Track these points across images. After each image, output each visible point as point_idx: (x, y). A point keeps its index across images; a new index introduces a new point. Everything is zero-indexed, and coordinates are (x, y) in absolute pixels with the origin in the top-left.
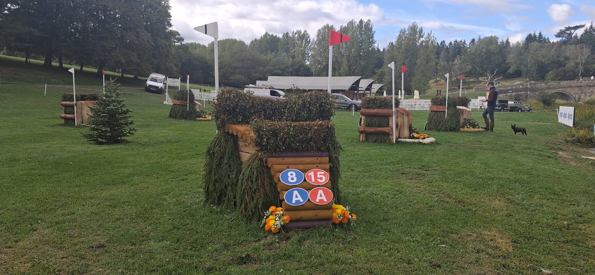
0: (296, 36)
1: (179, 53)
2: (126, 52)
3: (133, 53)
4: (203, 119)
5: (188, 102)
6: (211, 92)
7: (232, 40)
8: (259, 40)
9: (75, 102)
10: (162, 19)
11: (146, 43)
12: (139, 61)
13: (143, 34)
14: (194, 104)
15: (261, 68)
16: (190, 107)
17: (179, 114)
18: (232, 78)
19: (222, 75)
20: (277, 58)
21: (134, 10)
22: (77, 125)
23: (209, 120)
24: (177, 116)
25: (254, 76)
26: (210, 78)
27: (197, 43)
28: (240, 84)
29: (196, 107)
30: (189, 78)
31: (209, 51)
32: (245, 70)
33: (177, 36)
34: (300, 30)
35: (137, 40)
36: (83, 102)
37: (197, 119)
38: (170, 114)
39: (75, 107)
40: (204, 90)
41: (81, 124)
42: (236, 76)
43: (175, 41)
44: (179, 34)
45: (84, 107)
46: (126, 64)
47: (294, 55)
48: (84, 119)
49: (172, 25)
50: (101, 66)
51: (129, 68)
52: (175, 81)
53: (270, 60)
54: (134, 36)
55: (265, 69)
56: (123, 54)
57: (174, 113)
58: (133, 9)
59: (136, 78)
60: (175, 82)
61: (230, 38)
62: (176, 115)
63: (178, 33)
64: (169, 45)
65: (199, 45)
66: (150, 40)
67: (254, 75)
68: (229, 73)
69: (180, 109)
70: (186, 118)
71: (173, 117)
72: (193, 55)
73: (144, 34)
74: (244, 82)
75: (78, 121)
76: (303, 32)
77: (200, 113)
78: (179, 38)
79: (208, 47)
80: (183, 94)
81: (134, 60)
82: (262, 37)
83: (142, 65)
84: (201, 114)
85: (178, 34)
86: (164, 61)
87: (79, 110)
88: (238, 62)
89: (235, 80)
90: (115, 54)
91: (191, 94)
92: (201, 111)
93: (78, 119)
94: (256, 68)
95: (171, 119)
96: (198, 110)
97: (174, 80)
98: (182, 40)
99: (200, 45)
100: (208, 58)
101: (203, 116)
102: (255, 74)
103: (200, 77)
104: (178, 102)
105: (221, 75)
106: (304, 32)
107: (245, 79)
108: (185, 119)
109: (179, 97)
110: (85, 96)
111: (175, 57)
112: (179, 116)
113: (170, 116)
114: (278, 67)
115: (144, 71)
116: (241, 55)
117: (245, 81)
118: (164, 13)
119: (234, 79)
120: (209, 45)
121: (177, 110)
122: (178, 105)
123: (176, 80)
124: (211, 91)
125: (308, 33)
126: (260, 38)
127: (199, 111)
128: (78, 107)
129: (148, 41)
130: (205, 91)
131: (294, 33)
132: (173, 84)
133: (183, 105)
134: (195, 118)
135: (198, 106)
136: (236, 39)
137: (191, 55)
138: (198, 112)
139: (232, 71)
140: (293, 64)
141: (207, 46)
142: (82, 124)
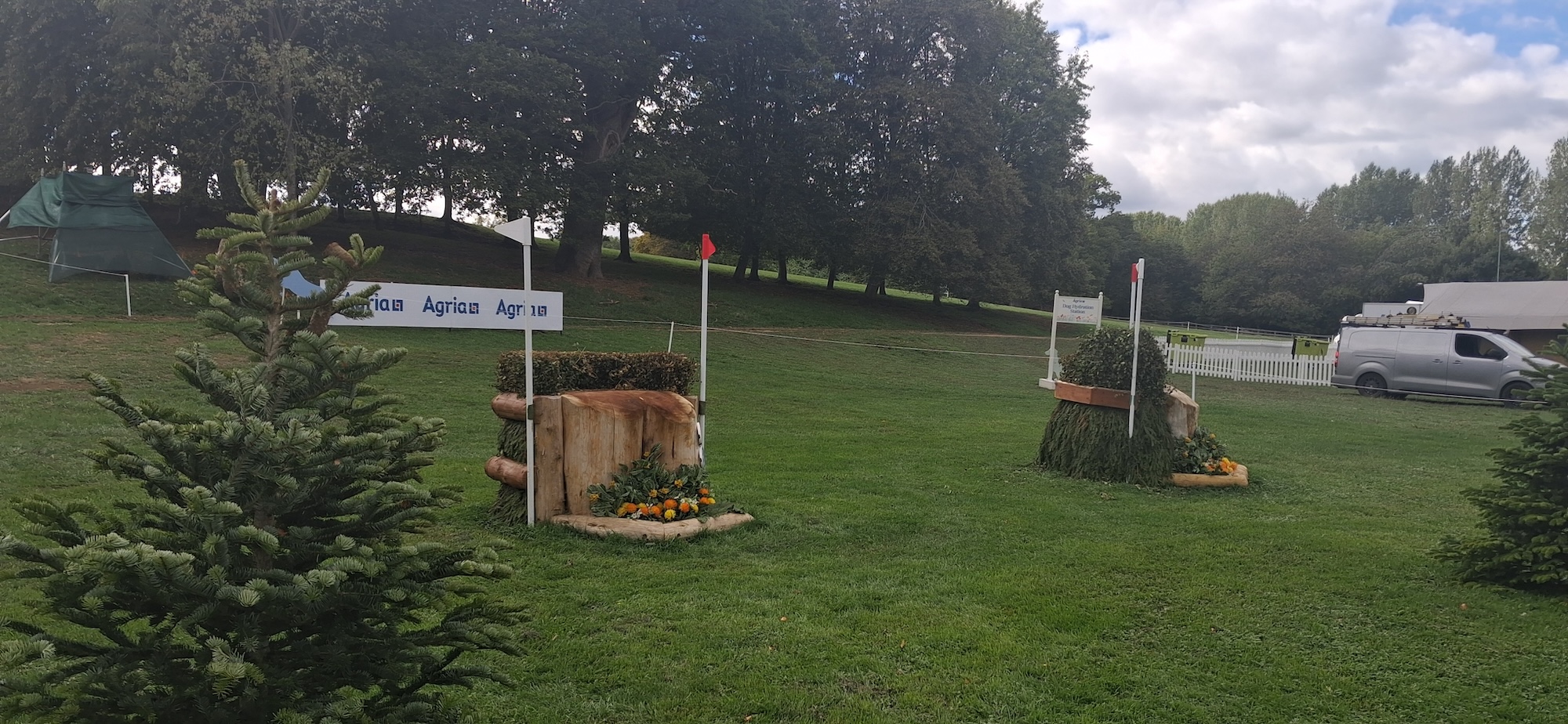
0: (1477, 167)
1: (1103, 236)
2: (946, 228)
3: (963, 231)
4: (1204, 479)
5: (1133, 393)
6: (1205, 343)
7: (1257, 196)
8: (1345, 188)
9: (530, 398)
10: (1058, 127)
11: (1005, 199)
12: (980, 253)
13: (997, 172)
14: (1163, 403)
15: (1357, 270)
16: (1144, 417)
17: (1085, 454)
18: (1259, 301)
19: (1229, 293)
20: (1410, 236)
21: (974, 102)
22: (536, 520)
23: (1234, 488)
24: (1077, 462)
25: (1330, 295)
26: (1193, 303)
27: (1154, 213)
28: (1285, 319)
29: (1170, 420)
30: (1141, 275)
31: (1188, 232)
32: (1301, 277)
33: (1101, 190)
34: (1494, 149)
35: (979, 191)
36: (572, 398)
37: (1178, 477)
38: (1043, 451)
39: (529, 423)
40: (1180, 338)
41: (555, 519)
42: (1272, 297)
43: (1096, 202)
44: (1108, 184)
45: (577, 424)
46: (943, 264)
47: (1467, 227)
48: (574, 489)
49: (1086, 142)
50: (877, 271)
51: (952, 274)
52: (1082, 304)
53: (1387, 244)
54: (971, 180)
55: (1370, 271)
56: (936, 234)
57: (1063, 444)
58: (971, 99)
59: (973, 307)
60: (1082, 310)
61: (1252, 192)
62: (1070, 457)
63: (1105, 179)
64: (1074, 203)
65: (1161, 218)
66: (1017, 190)
67: (1330, 292)
68: (1252, 287)
69: (1093, 427)
70: (1118, 476)
71: (1058, 466)
72: (1145, 241)
73: (1000, 171)
74: (1297, 313)
75: (542, 503)
76: (1506, 154)
77: (1192, 449)
78: (1107, 195)
79: (1188, 222)
80: (1108, 353)
81: (965, 251)
82: (1354, 179)
83: (990, 266)
84: (1198, 454)
85: (1106, 184)
86: (1058, 252)
87: (548, 439)
88: (1280, 255)
89: (1270, 308)
90: (914, 237)
91: (1149, 355)
92: (1195, 436)
93: (541, 491)
94: (1340, 268)
95: (1046, 476)
96: (1181, 432)
97: (1078, 304)
98: (1115, 198)
99: (1164, 218)
100: (1186, 246)
101: (1207, 464)
102: (1335, 288)
103: (1163, 301)
104: (1083, 394)
105: (1226, 293)
106: (1510, 152)
107: (1300, 304)
108: (1113, 479)
109: (1087, 369)
110: (615, 364)
111: (1092, 249)
112: (1083, 464)
113: (1045, 458)
114: (1417, 264)
115: (994, 284)
116: (1290, 232)
117: (1302, 311)
118: (1069, 105)
119: (1267, 305)
120: (1189, 215)
121: (1077, 430)
122: (1083, 408)
123: (1089, 301)
124: (1207, 341)
125: (1522, 156)
126: (1349, 184)
127: (1185, 435)
128: (545, 424)
129: (1010, 192)
130: (1184, 340)
131: (1471, 157)
132: (1077, 315)
133: (1102, 408)
134: (1166, 473)
135: (1183, 415)
136: (1268, 194)
137: (1140, 240)
138: (1183, 443)
139: (1261, 281)
140: (1472, 250)
141: (1183, 218)
142: (564, 518)
